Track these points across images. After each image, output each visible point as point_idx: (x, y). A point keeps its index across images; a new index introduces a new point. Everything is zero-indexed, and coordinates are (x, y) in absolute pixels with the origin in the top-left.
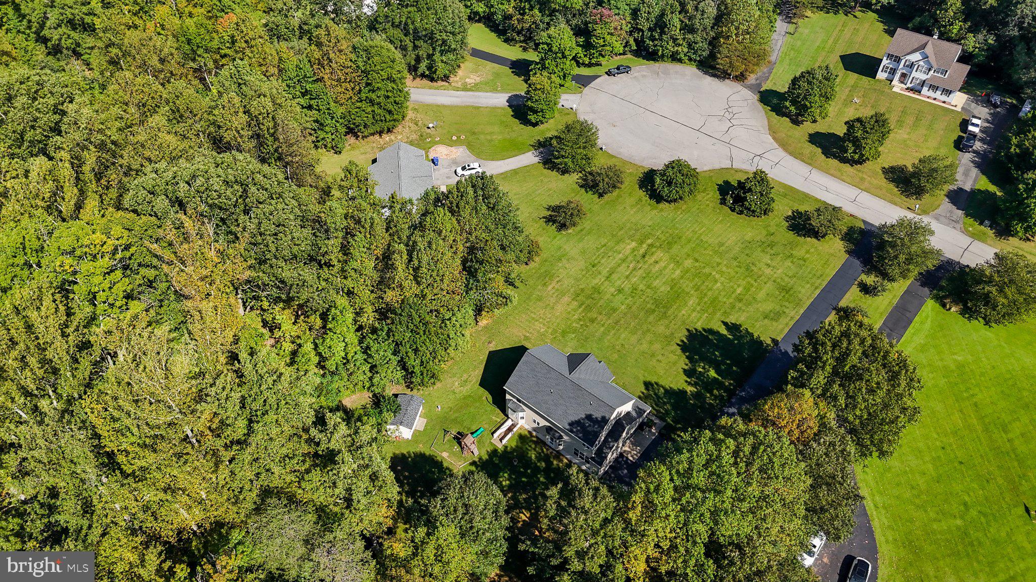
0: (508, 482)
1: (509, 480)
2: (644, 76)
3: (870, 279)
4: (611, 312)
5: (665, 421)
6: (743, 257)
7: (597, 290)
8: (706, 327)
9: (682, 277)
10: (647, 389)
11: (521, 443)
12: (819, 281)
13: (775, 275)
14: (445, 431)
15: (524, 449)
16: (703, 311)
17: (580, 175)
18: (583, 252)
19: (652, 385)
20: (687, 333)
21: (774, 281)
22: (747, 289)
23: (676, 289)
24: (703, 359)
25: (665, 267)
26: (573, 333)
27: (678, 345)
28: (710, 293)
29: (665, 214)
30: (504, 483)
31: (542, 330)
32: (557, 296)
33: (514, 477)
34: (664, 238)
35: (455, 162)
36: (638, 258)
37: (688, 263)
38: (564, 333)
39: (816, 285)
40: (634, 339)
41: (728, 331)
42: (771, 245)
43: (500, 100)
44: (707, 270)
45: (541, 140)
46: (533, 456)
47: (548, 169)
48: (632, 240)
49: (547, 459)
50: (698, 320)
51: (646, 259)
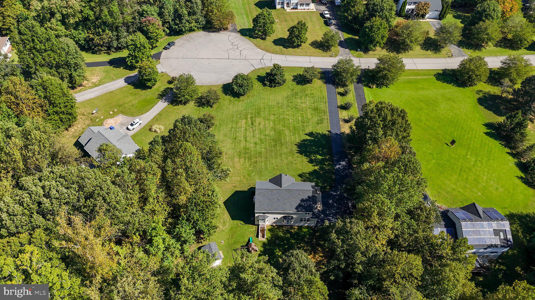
0: (280, 253)
1: (280, 251)
2: (183, 44)
3: (341, 90)
4: (260, 154)
5: (319, 186)
6: (290, 105)
7: (246, 148)
8: (302, 139)
9: (275, 125)
10: (301, 177)
11: (272, 232)
12: (324, 99)
13: (308, 106)
14: (235, 250)
15: (276, 234)
16: (294, 134)
17: (194, 101)
18: (225, 135)
19: (302, 175)
20: (296, 146)
21: (309, 108)
22: (302, 116)
23: (277, 131)
24: (311, 153)
25: (265, 124)
26: (253, 173)
27: (297, 153)
28: (290, 125)
29: (246, 101)
30: (279, 254)
31: (238, 179)
32: (231, 161)
33: (281, 248)
34: (254, 112)
35: (122, 124)
36: (251, 126)
37: (272, 117)
38: (249, 175)
39: (324, 101)
40: (278, 160)
41: (310, 137)
42: (296, 94)
43: (121, 83)
44: (282, 117)
45: (160, 93)
46: (282, 234)
47: (176, 105)
48: (242, 119)
49: (288, 232)
50: (296, 139)
51: (254, 124)
